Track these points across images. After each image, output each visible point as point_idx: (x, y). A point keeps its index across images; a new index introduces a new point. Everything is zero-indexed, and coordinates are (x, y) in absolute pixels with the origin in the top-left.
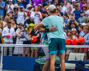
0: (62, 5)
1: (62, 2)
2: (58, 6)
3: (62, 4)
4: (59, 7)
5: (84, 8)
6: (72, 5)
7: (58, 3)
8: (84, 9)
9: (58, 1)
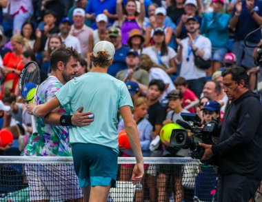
0: (65, 30)
1: (65, 22)
2: (55, 35)
3: (63, 28)
4: (56, 37)
5: (137, 41)
6: (95, 33)
7: (53, 26)
8: (136, 45)
9: (55, 20)
